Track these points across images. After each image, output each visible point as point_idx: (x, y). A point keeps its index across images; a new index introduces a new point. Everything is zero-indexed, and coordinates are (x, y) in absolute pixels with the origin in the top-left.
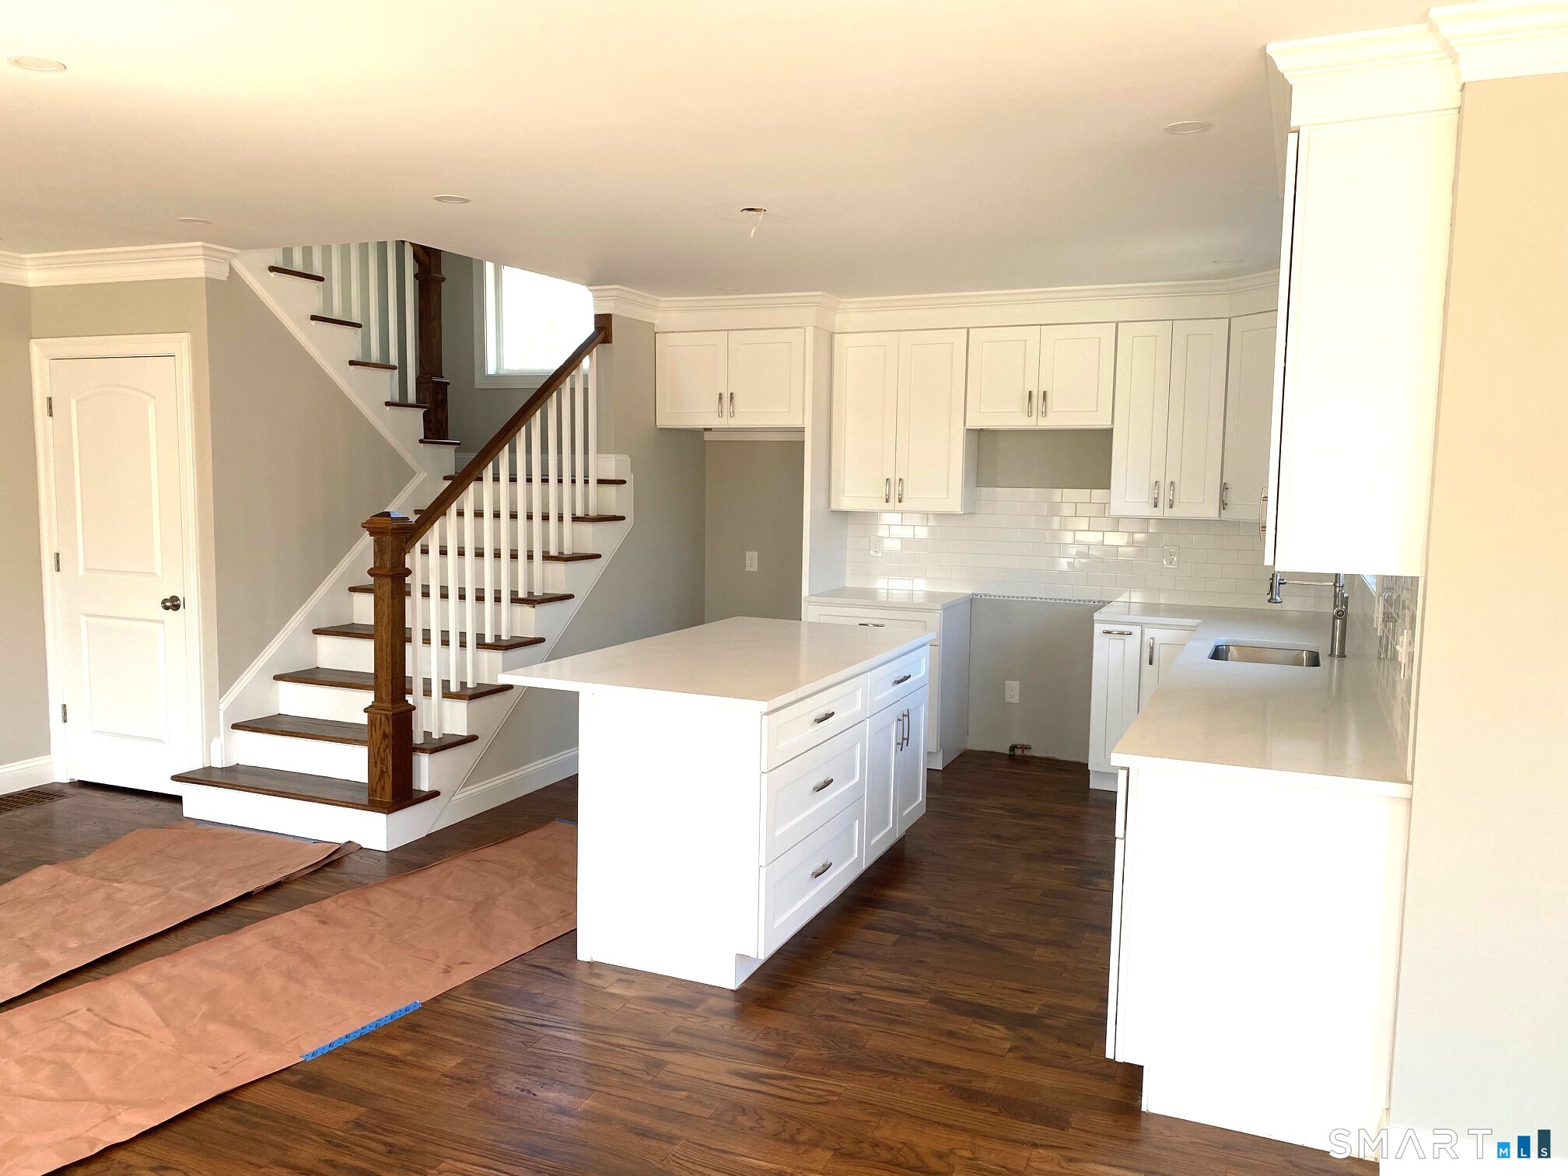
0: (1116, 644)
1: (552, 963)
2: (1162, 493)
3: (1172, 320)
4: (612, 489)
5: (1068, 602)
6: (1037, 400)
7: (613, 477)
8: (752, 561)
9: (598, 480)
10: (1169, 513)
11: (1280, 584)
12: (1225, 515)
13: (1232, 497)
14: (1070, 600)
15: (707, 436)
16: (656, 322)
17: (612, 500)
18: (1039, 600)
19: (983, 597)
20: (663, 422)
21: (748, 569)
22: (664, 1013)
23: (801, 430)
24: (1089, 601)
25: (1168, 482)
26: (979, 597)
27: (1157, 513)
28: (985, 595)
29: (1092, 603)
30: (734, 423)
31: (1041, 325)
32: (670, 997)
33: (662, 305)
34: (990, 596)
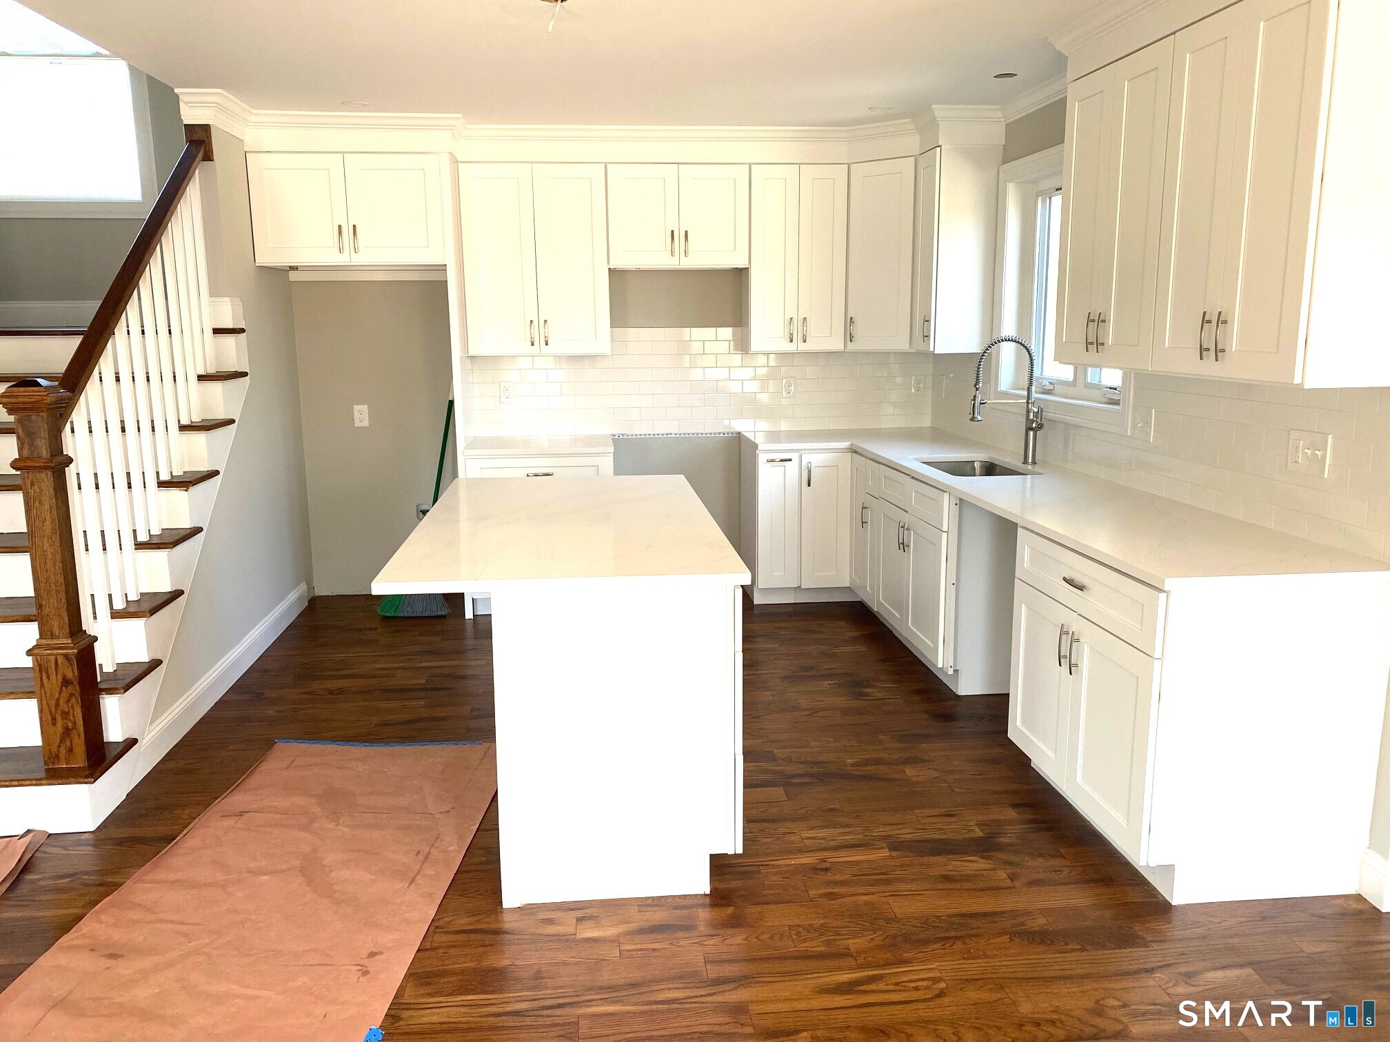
0: (778, 470)
1: (478, 921)
2: (797, 328)
3: (800, 164)
4: (230, 340)
5: (700, 435)
6: (678, 238)
7: (230, 326)
8: (361, 415)
9: (214, 329)
10: (803, 347)
11: (980, 404)
12: (851, 347)
13: (858, 331)
14: (702, 434)
15: (293, 276)
16: (246, 139)
17: (232, 353)
18: (674, 436)
19: (621, 437)
20: (264, 259)
21: (357, 424)
22: (671, 944)
23: (443, 268)
24: (719, 433)
25: (801, 317)
26: (617, 437)
27: (791, 347)
28: (623, 435)
29: (722, 435)
30: (358, 259)
31: (679, 164)
32: (655, 923)
33: (254, 119)
34: (628, 435)
